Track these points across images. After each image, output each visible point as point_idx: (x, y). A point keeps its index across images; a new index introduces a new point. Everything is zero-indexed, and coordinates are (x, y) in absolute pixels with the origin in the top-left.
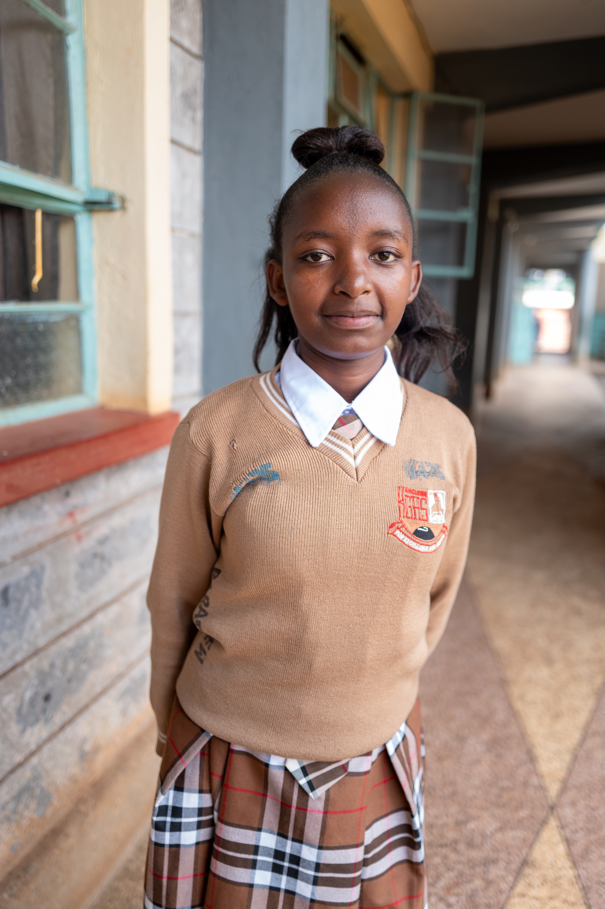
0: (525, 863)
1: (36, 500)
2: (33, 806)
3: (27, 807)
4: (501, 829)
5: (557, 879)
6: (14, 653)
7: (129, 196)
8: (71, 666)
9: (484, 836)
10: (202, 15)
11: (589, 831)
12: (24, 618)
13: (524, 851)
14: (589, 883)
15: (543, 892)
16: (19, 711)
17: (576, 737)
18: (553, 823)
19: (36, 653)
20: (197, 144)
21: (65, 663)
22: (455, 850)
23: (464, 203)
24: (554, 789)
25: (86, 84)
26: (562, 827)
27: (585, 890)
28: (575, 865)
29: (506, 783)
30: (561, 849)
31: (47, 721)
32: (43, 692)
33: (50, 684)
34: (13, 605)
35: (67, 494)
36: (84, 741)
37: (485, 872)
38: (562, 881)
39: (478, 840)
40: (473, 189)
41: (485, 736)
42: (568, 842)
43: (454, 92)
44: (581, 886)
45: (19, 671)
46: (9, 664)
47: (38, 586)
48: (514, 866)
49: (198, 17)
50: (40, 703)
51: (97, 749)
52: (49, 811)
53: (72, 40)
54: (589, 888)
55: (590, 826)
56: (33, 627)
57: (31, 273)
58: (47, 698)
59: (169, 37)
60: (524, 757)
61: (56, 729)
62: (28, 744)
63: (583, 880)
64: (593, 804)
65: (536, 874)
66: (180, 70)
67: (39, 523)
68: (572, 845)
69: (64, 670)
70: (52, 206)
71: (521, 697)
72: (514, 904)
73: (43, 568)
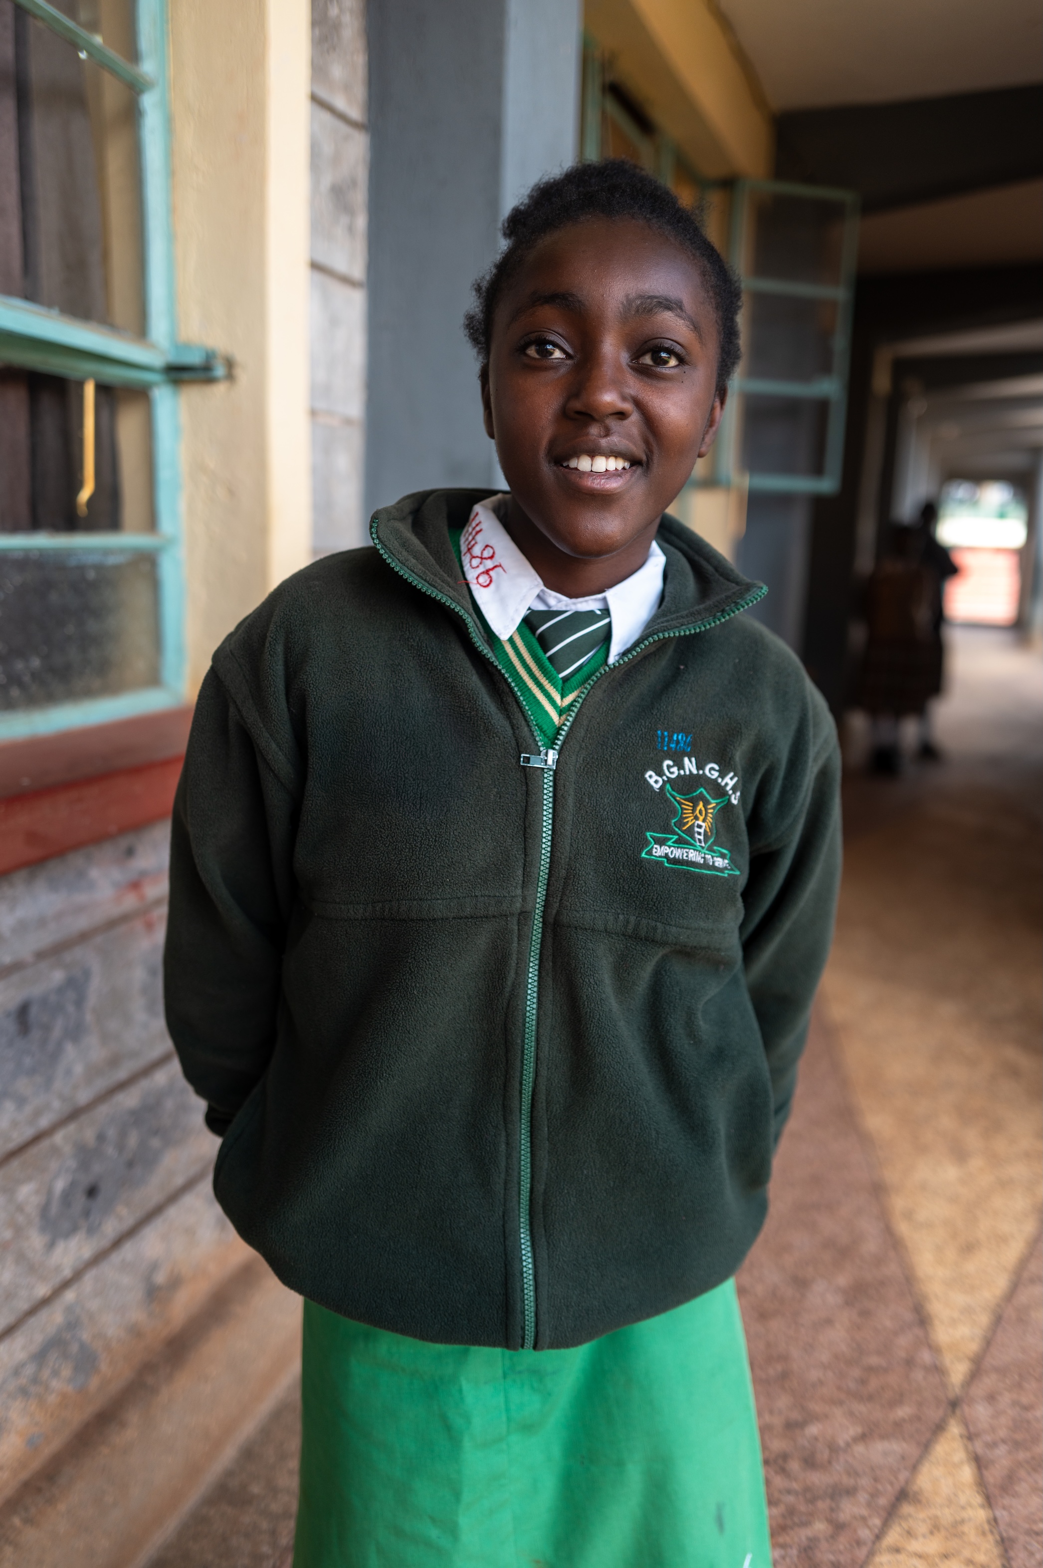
0: (903, 1495)
1: (76, 860)
2: (66, 1372)
3: (56, 1373)
4: (863, 1438)
5: (959, 1523)
6: (37, 1113)
7: (240, 356)
8: (133, 1140)
9: (833, 1448)
10: (367, 58)
11: (1017, 1445)
12: (55, 1056)
13: (903, 1476)
14: (1012, 1533)
15: (932, 1546)
16: (44, 1210)
17: (1001, 1283)
18: (955, 1429)
19: (74, 1115)
20: (358, 271)
21: (123, 1135)
22: (783, 1471)
23: (825, 368)
24: (958, 1372)
25: (171, 173)
26: (970, 1437)
27: (1005, 1544)
28: (989, 1501)
29: (874, 1360)
30: (967, 1473)
31: (91, 1231)
32: (85, 1180)
33: (97, 1168)
34: (36, 1034)
35: (130, 852)
36: (154, 1267)
37: (832, 1510)
38: (965, 1528)
39: (824, 1454)
40: (840, 343)
41: (843, 1280)
42: (979, 1463)
43: (810, 179)
44: (998, 1538)
45: (45, 1144)
46: (29, 1132)
47: (80, 1003)
48: (883, 1501)
49: (360, 60)
50: (80, 1201)
51: (175, 1282)
52: (94, 1383)
53: (149, 102)
54: (1012, 1540)
55: (1019, 1437)
56: (68, 1072)
57: (76, 485)
58: (92, 1192)
59: (309, 93)
60: (909, 1316)
61: (105, 1243)
62: (58, 1269)
63: (1002, 1527)
64: (1025, 1400)
65: (922, 1515)
66: (328, 149)
67: (81, 898)
68: (986, 1468)
69: (121, 1146)
70: (113, 374)
71: (909, 1215)
72: (881, 1564)
73: (87, 974)
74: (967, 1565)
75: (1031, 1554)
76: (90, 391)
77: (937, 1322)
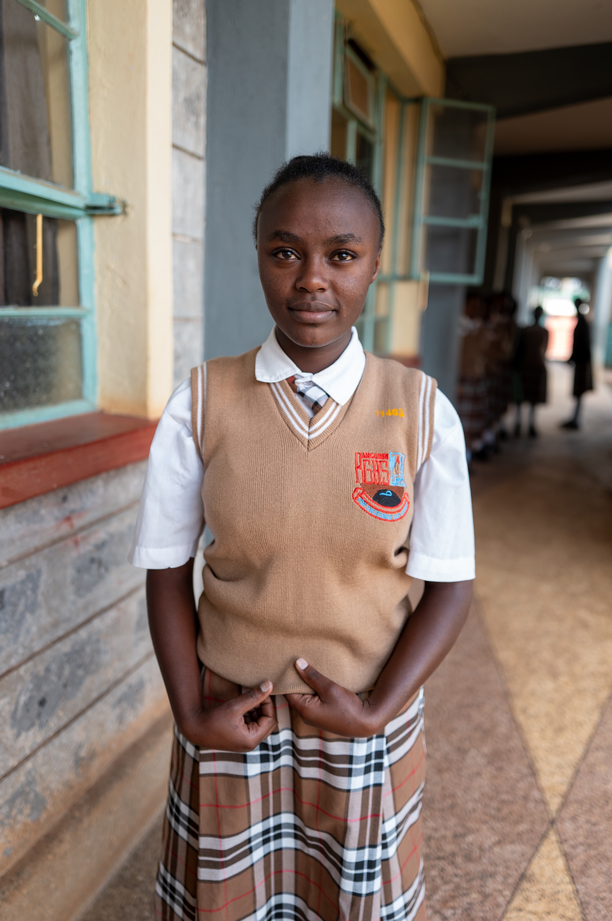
0: (523, 877)
1: (33, 505)
2: (27, 811)
3: (21, 812)
4: (499, 843)
5: (556, 893)
6: (10, 657)
7: (129, 202)
8: (67, 671)
9: (481, 849)
10: (205, 21)
11: (589, 846)
12: (20, 622)
13: (524, 865)
14: (587, 899)
15: (541, 907)
16: (14, 714)
17: (579, 750)
18: (553, 837)
19: (31, 658)
20: (201, 150)
21: (61, 668)
22: (453, 863)
23: (475, 211)
24: (554, 803)
25: (88, 89)
26: (561, 842)
27: (583, 905)
28: (573, 879)
29: (504, 797)
30: (561, 863)
31: (41, 726)
32: (39, 696)
33: (45, 688)
34: (8, 609)
35: (65, 499)
36: (80, 746)
37: (481, 886)
38: (560, 896)
39: (476, 853)
40: (484, 195)
41: (486, 749)
42: (567, 857)
43: (466, 98)
44: (579, 902)
45: (14, 674)
47: (34, 590)
48: (511, 881)
49: (202, 22)
50: (35, 707)
51: (92, 756)
52: (44, 816)
53: (74, 45)
54: (588, 903)
55: (590, 841)
56: (28, 631)
57: (30, 277)
58: (42, 703)
59: (172, 42)
60: (525, 770)
61: (51, 733)
62: (22, 748)
63: (581, 896)
64: (593, 820)
65: (534, 889)
66: (183, 76)
67: (36, 527)
68: (572, 860)
69: (59, 676)
70: (54, 211)
71: (524, 711)
72: (511, 918)
73: (39, 572)
74: (561, 918)
75: (599, 911)
76: (40, 220)
77: (541, 774)
